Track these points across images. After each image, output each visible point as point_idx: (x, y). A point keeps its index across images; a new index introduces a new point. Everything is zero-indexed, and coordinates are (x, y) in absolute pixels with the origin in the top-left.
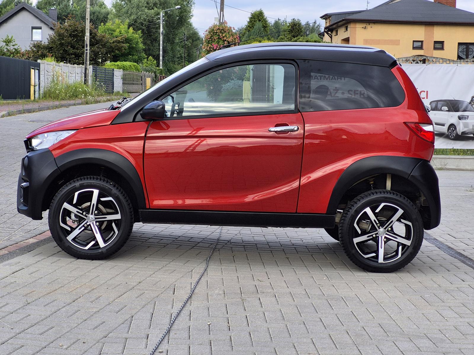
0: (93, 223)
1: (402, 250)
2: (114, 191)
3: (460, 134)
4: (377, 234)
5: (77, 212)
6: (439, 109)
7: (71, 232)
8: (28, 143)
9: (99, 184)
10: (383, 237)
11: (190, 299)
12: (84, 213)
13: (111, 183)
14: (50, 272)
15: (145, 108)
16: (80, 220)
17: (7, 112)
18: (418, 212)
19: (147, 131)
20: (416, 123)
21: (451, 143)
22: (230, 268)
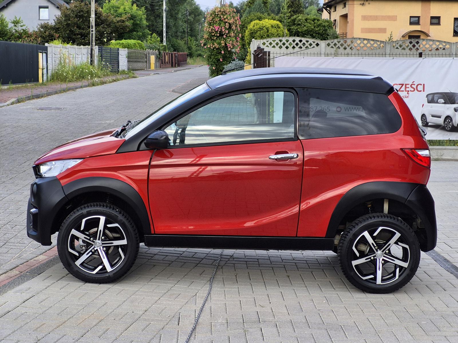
0: (100, 248)
1: (400, 272)
2: (120, 217)
3: (456, 126)
4: (375, 256)
5: (85, 238)
6: (436, 101)
7: (79, 257)
8: (36, 169)
9: (105, 211)
10: (381, 260)
11: (194, 331)
12: (92, 239)
13: (117, 210)
14: (59, 300)
15: (149, 137)
16: (88, 245)
17: (16, 99)
18: (415, 235)
19: (151, 159)
20: (411, 149)
21: (447, 134)
22: (233, 290)
